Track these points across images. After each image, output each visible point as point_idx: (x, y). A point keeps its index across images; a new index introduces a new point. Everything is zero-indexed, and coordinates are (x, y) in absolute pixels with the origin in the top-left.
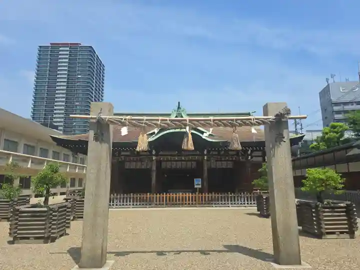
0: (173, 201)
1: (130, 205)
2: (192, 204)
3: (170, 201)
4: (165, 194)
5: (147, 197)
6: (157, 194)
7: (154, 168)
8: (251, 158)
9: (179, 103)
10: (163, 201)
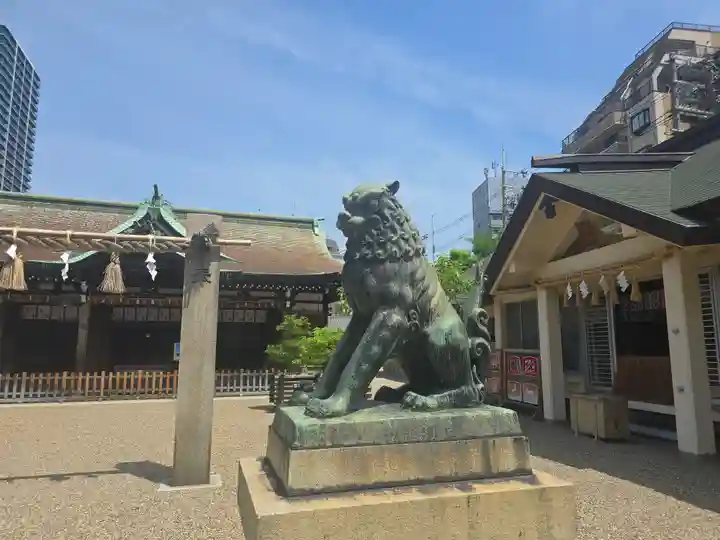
0: (121, 387)
1: (18, 396)
2: (156, 392)
3: (114, 387)
4: (103, 373)
5: (60, 381)
6: (84, 374)
7: (84, 320)
8: (292, 305)
9: (156, 187)
10: (99, 388)
